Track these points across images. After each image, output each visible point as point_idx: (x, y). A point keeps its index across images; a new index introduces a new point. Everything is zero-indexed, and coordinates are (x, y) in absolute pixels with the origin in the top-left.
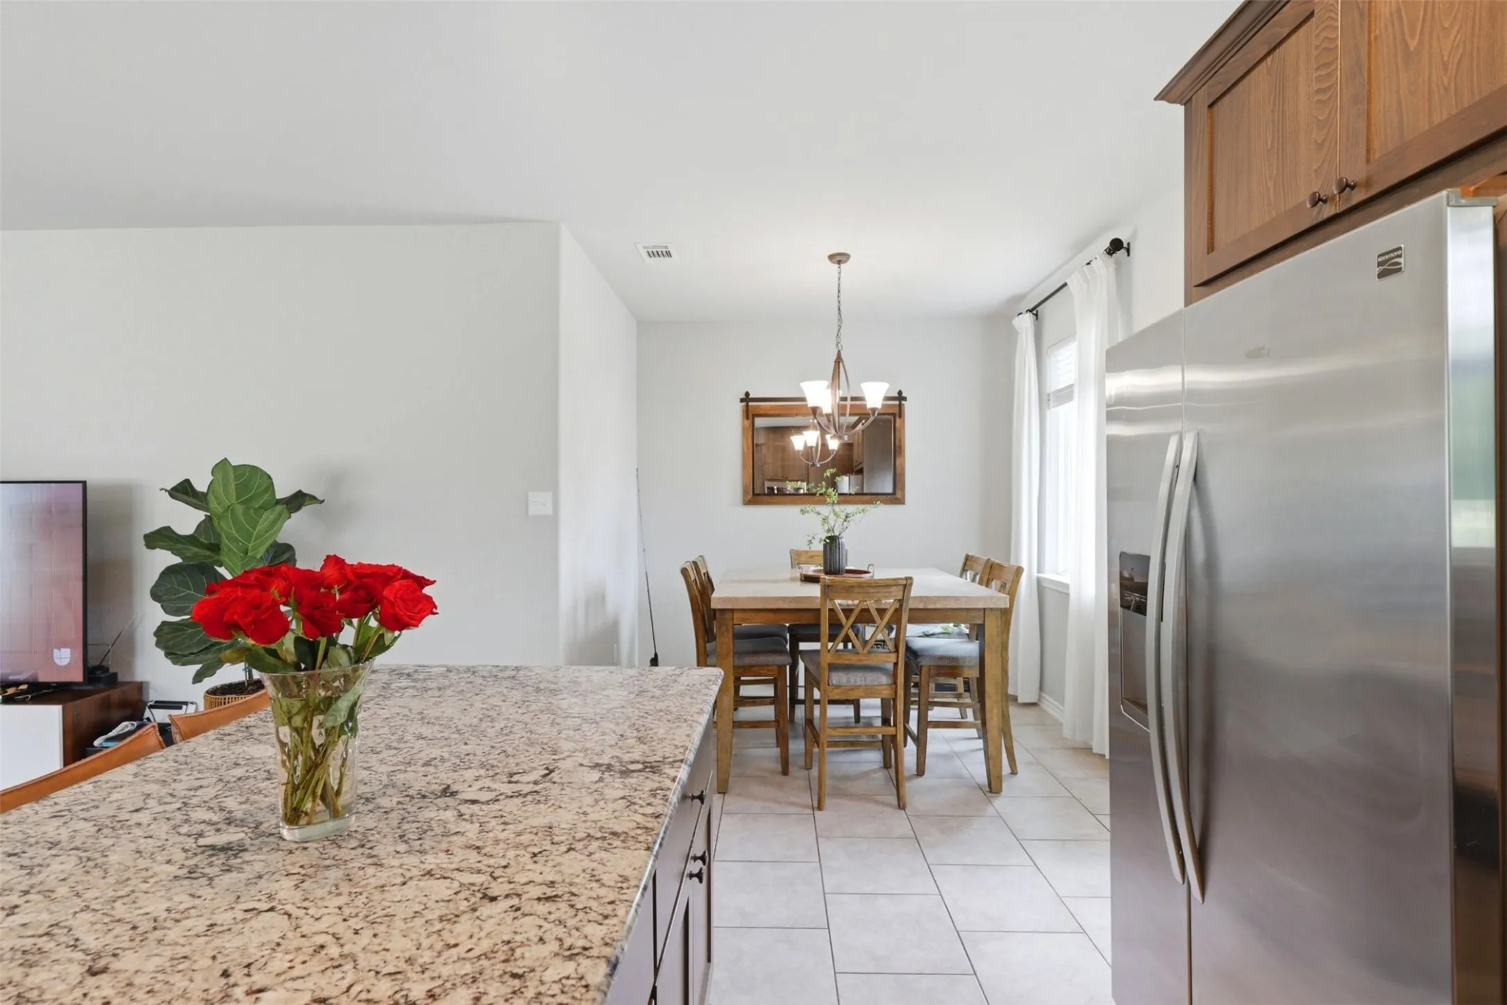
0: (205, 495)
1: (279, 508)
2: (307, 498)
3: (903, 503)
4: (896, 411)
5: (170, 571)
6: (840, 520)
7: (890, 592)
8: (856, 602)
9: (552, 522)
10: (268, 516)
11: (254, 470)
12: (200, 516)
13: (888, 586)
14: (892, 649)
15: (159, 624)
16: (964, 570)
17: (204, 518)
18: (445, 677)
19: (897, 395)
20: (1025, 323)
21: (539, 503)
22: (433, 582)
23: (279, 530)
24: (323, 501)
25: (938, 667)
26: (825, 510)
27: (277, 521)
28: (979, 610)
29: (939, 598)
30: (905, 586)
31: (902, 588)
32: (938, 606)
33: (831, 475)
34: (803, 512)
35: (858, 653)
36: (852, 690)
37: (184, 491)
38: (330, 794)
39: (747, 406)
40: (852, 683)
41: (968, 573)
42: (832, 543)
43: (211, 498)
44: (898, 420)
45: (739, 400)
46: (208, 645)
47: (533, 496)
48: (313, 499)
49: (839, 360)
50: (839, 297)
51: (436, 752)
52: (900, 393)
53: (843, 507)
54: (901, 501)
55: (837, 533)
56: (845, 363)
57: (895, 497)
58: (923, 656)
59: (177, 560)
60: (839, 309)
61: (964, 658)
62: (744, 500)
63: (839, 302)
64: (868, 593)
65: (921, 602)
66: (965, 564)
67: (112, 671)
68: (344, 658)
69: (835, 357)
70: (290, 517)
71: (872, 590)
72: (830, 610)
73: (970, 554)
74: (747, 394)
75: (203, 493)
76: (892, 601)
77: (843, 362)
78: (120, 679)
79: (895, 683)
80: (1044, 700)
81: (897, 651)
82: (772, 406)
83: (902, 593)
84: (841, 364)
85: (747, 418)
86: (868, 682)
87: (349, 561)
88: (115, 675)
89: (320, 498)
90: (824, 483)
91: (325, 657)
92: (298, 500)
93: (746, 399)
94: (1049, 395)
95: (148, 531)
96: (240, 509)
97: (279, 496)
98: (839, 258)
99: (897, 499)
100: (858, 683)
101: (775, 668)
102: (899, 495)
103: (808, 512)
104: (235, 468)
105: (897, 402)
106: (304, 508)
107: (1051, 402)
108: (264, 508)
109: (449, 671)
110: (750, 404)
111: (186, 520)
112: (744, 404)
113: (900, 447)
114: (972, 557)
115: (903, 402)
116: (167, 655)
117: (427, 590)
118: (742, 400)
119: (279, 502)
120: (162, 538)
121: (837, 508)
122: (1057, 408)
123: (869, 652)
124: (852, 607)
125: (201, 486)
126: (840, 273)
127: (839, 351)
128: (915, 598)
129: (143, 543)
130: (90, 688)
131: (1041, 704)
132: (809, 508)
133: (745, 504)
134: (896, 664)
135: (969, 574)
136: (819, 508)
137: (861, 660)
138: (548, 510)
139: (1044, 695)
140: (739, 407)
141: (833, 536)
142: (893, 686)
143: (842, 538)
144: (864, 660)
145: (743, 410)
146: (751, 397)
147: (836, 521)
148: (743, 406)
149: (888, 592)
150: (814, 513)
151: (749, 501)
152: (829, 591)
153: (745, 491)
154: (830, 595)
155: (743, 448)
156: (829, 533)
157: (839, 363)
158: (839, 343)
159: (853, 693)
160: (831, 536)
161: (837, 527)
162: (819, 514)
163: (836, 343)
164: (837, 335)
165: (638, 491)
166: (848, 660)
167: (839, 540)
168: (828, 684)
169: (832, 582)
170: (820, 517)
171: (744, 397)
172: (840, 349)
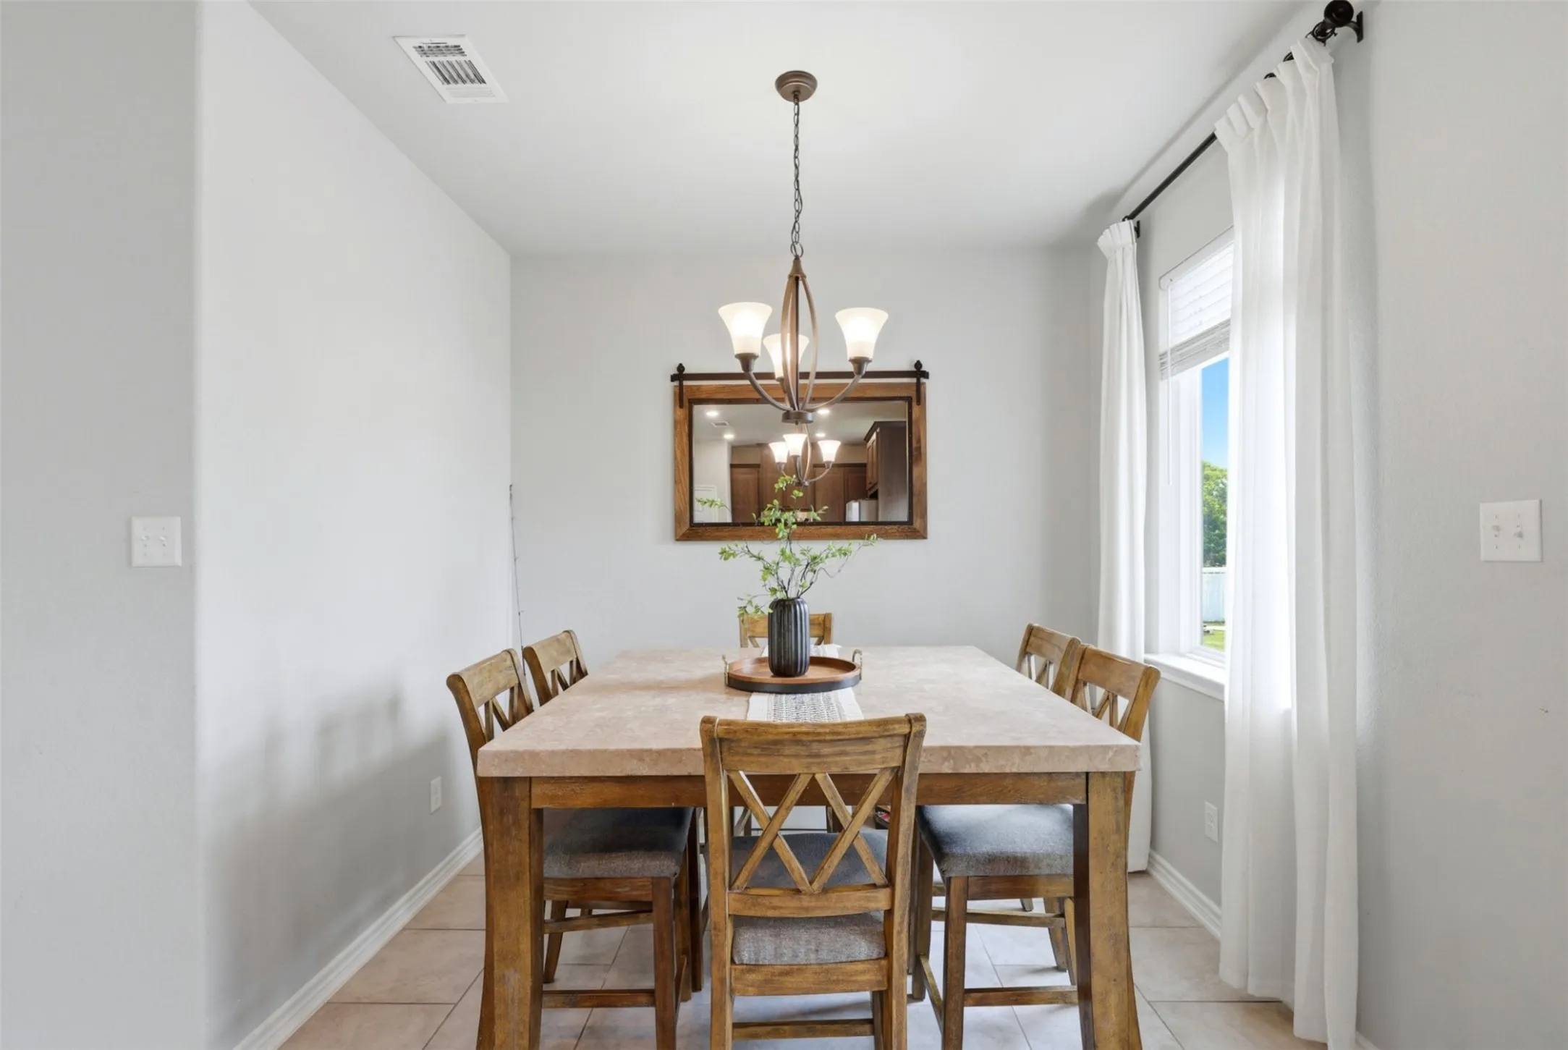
3: (924, 537)
4: (913, 394)
6: (799, 570)
7: (873, 750)
13: (866, 739)
14: (878, 877)
16: (1025, 652)
19: (914, 369)
20: (1119, 236)
21: (154, 540)
25: (985, 879)
26: (770, 550)
28: (1077, 774)
29: (988, 751)
30: (907, 737)
31: (899, 742)
32: (986, 768)
34: (725, 555)
35: (798, 891)
36: (787, 973)
39: (681, 386)
40: (786, 959)
41: (1033, 658)
42: (784, 611)
44: (916, 409)
45: (669, 378)
47: (142, 526)
49: (796, 278)
50: (796, 157)
52: (918, 365)
53: (805, 545)
54: (920, 534)
55: (792, 594)
56: (808, 280)
57: (913, 528)
60: (797, 181)
61: (1038, 859)
62: (676, 535)
63: (797, 167)
64: (818, 756)
65: (945, 759)
66: (1027, 643)
69: (789, 268)
71: (826, 750)
73: (1036, 625)
74: (681, 368)
76: (877, 770)
77: (804, 277)
79: (887, 954)
80: (1159, 868)
81: (890, 882)
82: (724, 387)
83: (899, 752)
84: (801, 283)
85: (681, 406)
86: (824, 955)
93: (680, 375)
94: (1163, 355)
98: (794, 88)
99: (915, 531)
100: (802, 959)
102: (914, 524)
103: (734, 555)
105: (914, 380)
107: (1169, 365)
110: (686, 383)
112: (676, 383)
113: (919, 448)
114: (1039, 629)
115: (923, 380)
118: (673, 378)
121: (797, 547)
122: (1179, 375)
123: (825, 890)
126: (798, 114)
127: (797, 259)
128: (932, 750)
131: (1154, 873)
132: (737, 546)
133: (677, 540)
134: (889, 913)
135: (1034, 662)
136: (756, 547)
137: (807, 909)
138: (172, 557)
139: (1158, 857)
140: (669, 388)
141: (788, 600)
142: (884, 962)
143: (803, 602)
144: (813, 909)
145: (675, 393)
146: (686, 372)
147: (793, 571)
148: (675, 386)
149: (865, 753)
150: (747, 556)
151: (684, 535)
152: (725, 749)
153: (678, 519)
154: (728, 759)
155: (675, 451)
156: (780, 595)
157: (797, 279)
158: (797, 243)
159: (790, 981)
160: (782, 600)
161: (793, 583)
162: (759, 558)
163: (791, 243)
164: (794, 227)
165: (512, 519)
166: (775, 908)
167: (798, 607)
168: (733, 961)
169: (728, 732)
170: (760, 565)
171: (677, 372)
172: (799, 253)
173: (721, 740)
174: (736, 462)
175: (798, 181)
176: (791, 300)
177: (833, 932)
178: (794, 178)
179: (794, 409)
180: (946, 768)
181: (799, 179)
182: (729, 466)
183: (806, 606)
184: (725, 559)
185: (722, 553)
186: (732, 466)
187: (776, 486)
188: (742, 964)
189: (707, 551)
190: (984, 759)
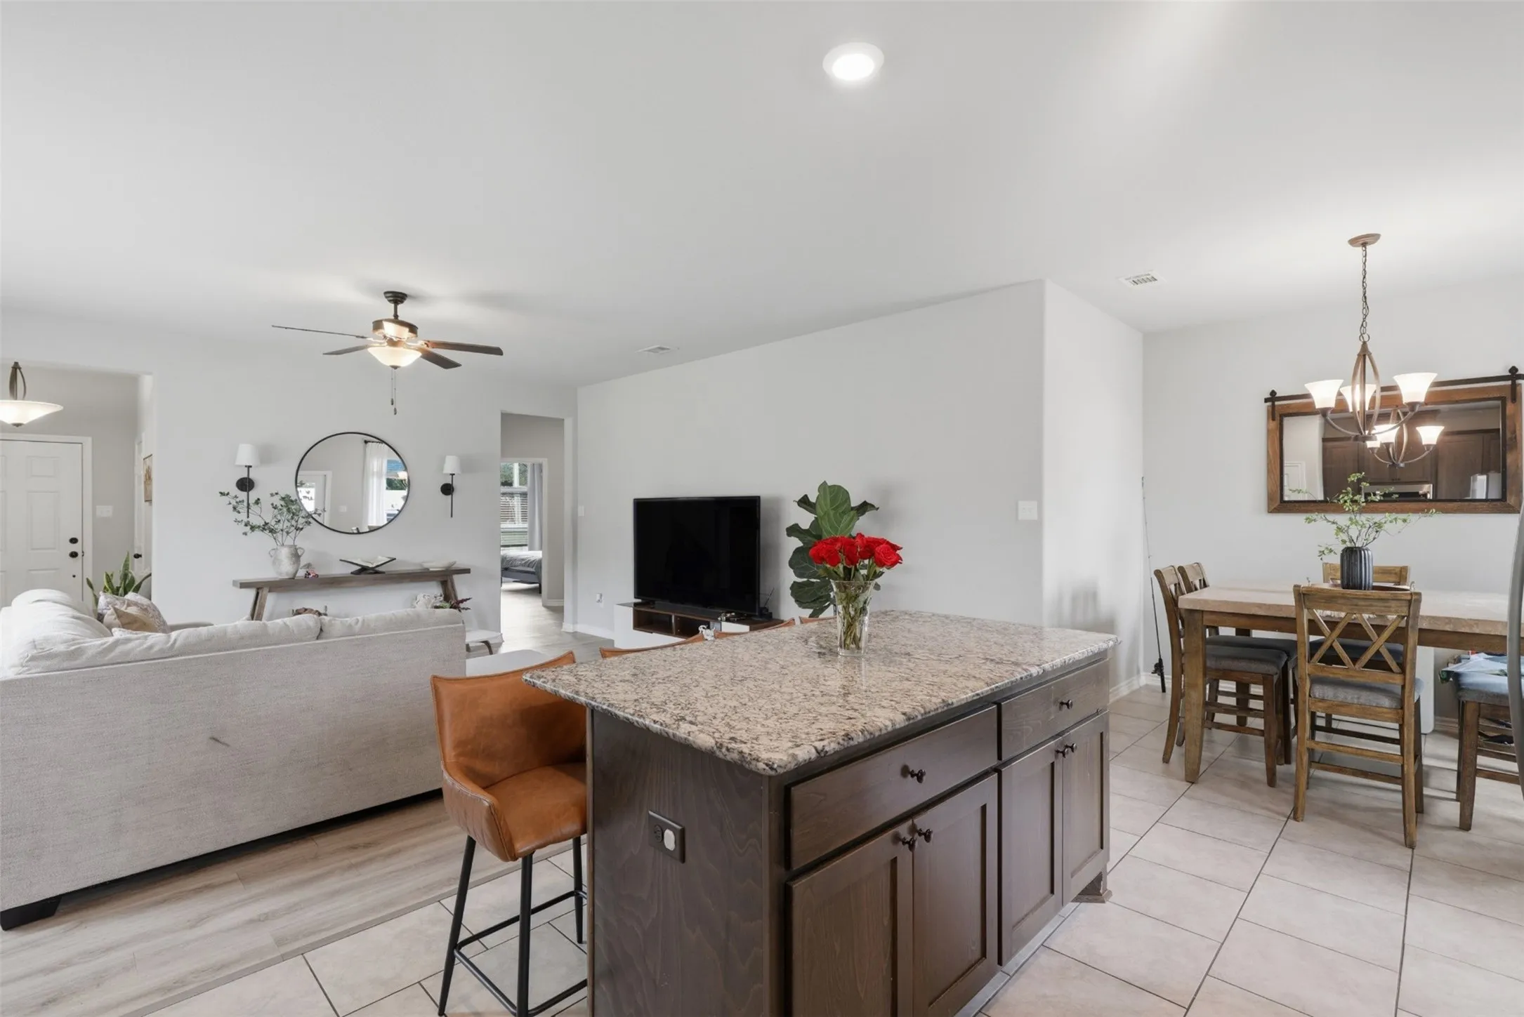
0: (814, 504)
1: (852, 513)
2: (869, 506)
3: (1517, 511)
4: (1508, 394)
5: (797, 551)
6: (1364, 530)
7: (1390, 607)
8: (1343, 615)
9: (1036, 527)
10: (846, 518)
11: (840, 488)
12: (811, 517)
13: (1385, 600)
14: (1395, 669)
15: (792, 582)
17: (814, 519)
18: (930, 617)
19: (1508, 373)
21: (1027, 510)
22: (901, 548)
23: (853, 526)
24: (878, 509)
26: (1342, 519)
27: (852, 521)
29: (1477, 622)
30: (1410, 601)
31: (1406, 604)
32: (1477, 631)
33: (1358, 479)
34: (1309, 520)
35: (1348, 669)
36: (1341, 705)
37: (804, 502)
38: (857, 639)
39: (1273, 406)
40: (1340, 699)
42: (1352, 555)
43: (818, 507)
44: (1510, 407)
45: (1263, 401)
46: (816, 598)
47: (1022, 504)
48: (873, 506)
51: (909, 642)
52: (1513, 369)
53: (1371, 515)
54: (1515, 509)
55: (1359, 544)
56: (1374, 355)
57: (1506, 504)
58: (1468, 689)
59: (801, 544)
62: (1269, 509)
63: (1364, 288)
64: (1357, 605)
65: (1447, 624)
67: (769, 611)
68: (861, 578)
70: (858, 519)
72: (1310, 621)
74: (1273, 393)
75: (813, 503)
76: (1395, 617)
77: (1370, 355)
78: (774, 616)
79: (1401, 707)
81: (1403, 672)
82: (1304, 403)
83: (1408, 608)
84: (1367, 357)
85: (1273, 419)
86: (1362, 701)
87: (866, 536)
88: (771, 613)
89: (877, 506)
90: (1349, 489)
91: (854, 575)
92: (864, 507)
93: (1273, 398)
95: (788, 526)
96: (832, 513)
97: (853, 505)
98: (1363, 242)
99: (1509, 506)
100: (1350, 701)
101: (1261, 676)
102: (1511, 500)
104: (830, 487)
105: (1509, 383)
106: (867, 513)
108: (844, 513)
109: (933, 615)
110: (1277, 403)
111: (805, 519)
112: (1269, 404)
113: (1513, 439)
116: (796, 601)
117: (898, 552)
118: (1266, 400)
119: (853, 509)
120: (794, 530)
121: (1363, 517)
123: (1363, 670)
124: (1338, 620)
125: (813, 499)
126: (1365, 258)
127: (1364, 343)
128: (1430, 617)
129: (786, 533)
130: (760, 619)
133: (1269, 512)
134: (1403, 687)
136: (1331, 517)
137: (1352, 679)
138: (1035, 517)
140: (1263, 408)
141: (1355, 547)
142: (1400, 711)
143: (1367, 550)
144: (1355, 677)
145: (1268, 411)
146: (1277, 395)
147: (1360, 531)
148: (1268, 406)
149: (1385, 607)
150: (1325, 521)
151: (1275, 508)
152: (1306, 599)
153: (1270, 498)
154: (1307, 603)
155: (1268, 452)
156: (1348, 544)
157: (1364, 356)
158: (1364, 334)
159: (1343, 710)
160: (1352, 548)
161: (1360, 539)
162: (1333, 523)
163: (1360, 334)
164: (1362, 325)
165: (1144, 498)
166: (1334, 673)
167: (1363, 552)
168: (1310, 696)
169: (1307, 591)
170: (1335, 526)
171: (1269, 396)
172: (1366, 339)
173: (1304, 594)
174: (1327, 436)
175: (1365, 297)
176: (1360, 365)
177: (1368, 693)
178: (1362, 295)
179: (1362, 434)
180: (1448, 628)
181: (1366, 295)
182: (1321, 440)
183: (1370, 552)
184: (1309, 522)
185: (1307, 519)
186: (1324, 440)
187: (1349, 480)
188: (1315, 698)
189: (1297, 520)
190: (1475, 626)
